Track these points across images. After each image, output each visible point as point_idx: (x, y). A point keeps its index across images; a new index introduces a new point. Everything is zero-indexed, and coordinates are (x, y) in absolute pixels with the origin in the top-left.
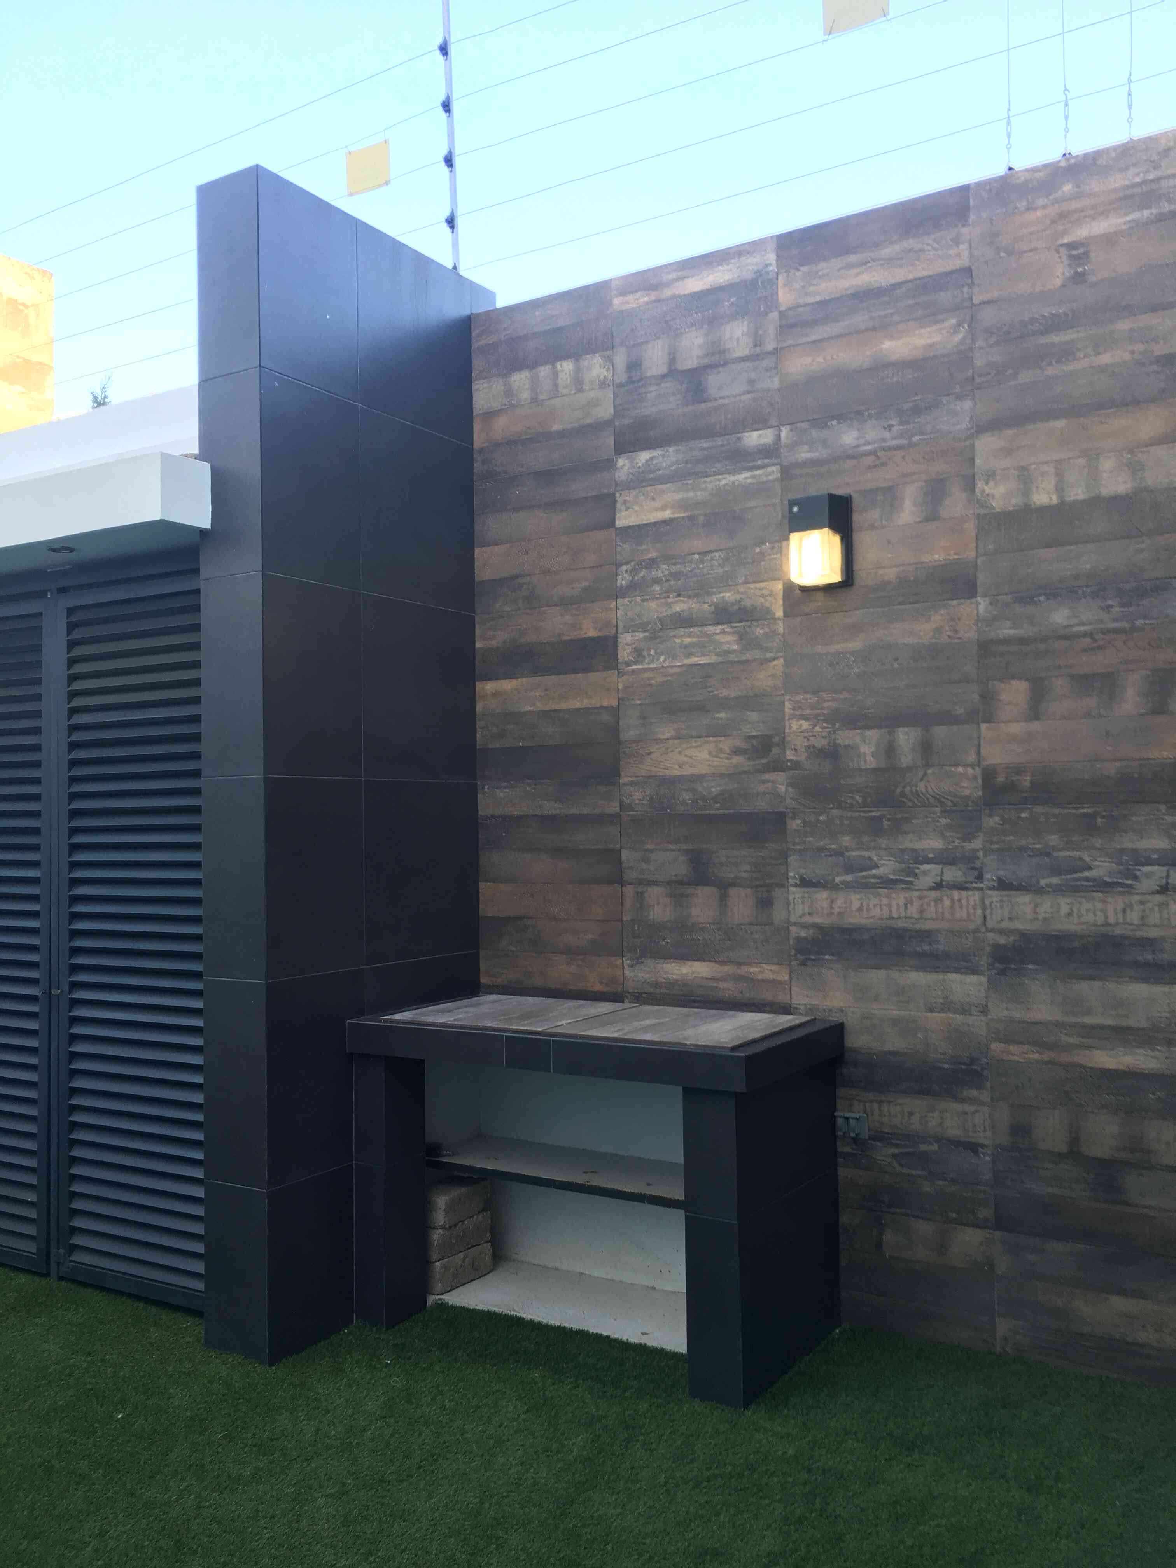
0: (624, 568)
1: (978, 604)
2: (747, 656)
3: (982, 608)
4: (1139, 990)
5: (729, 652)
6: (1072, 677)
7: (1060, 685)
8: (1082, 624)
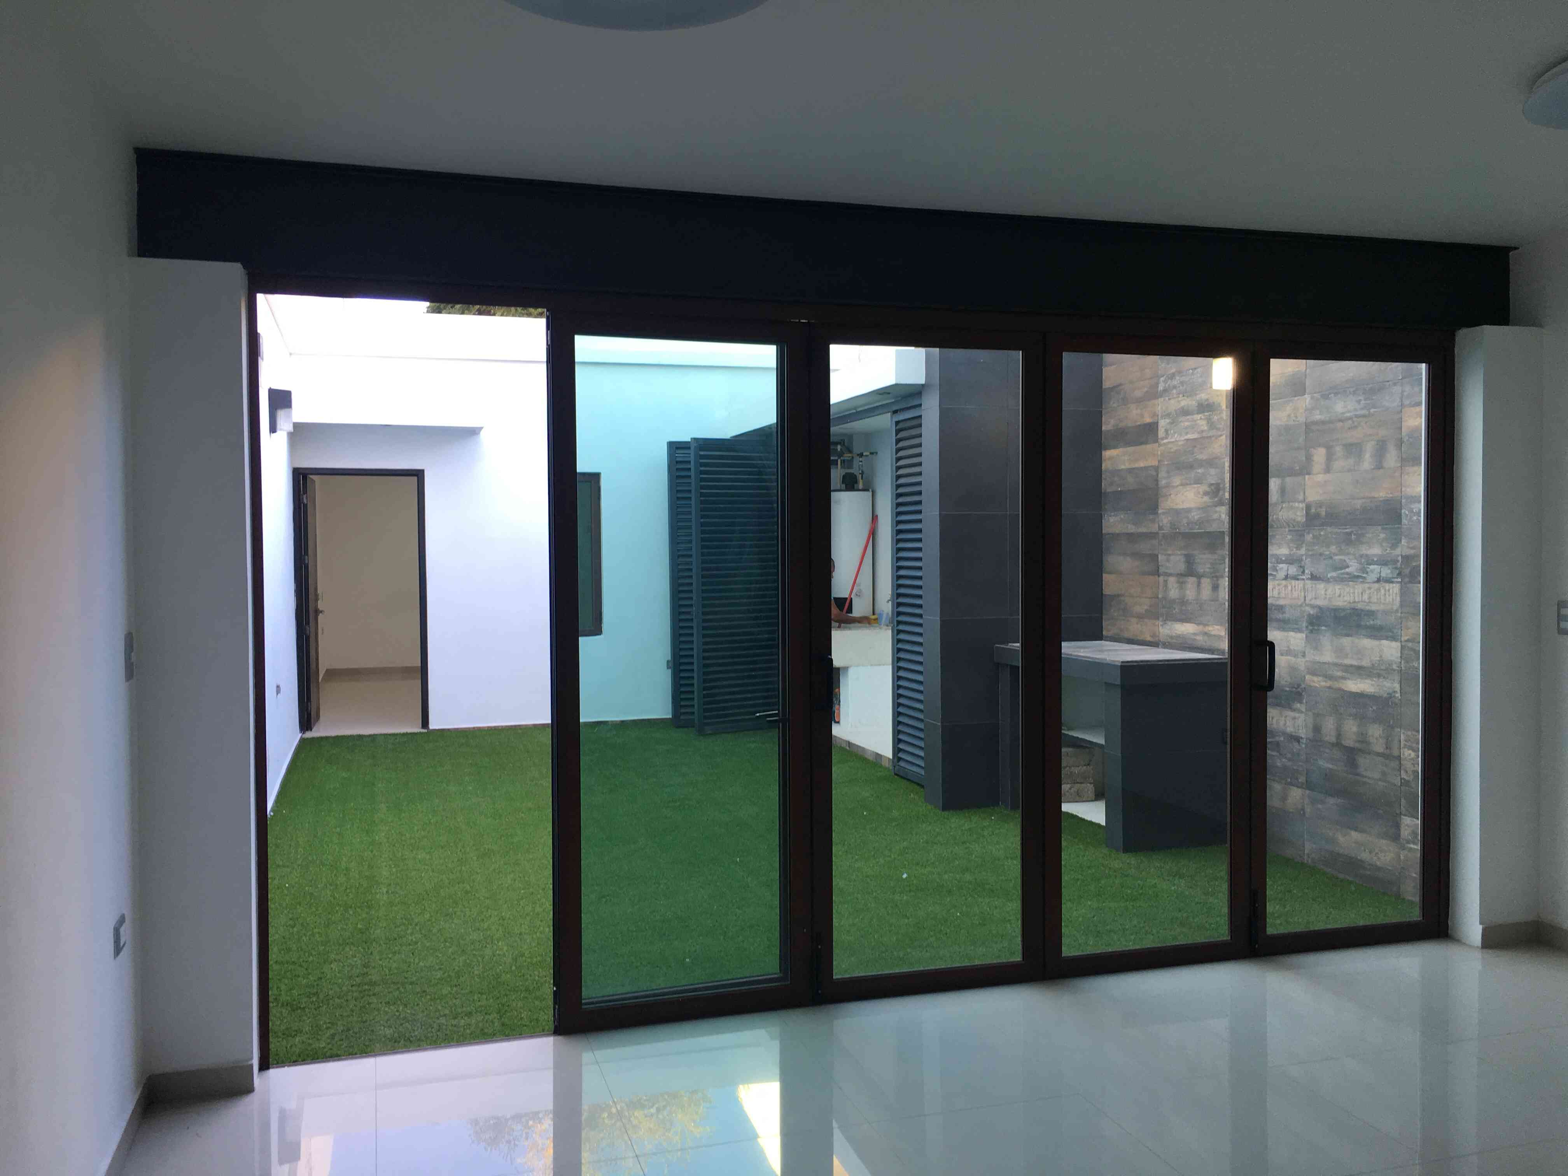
0: (1162, 379)
1: (1306, 399)
2: (1210, 434)
3: (1307, 401)
4: (1367, 643)
5: (1203, 431)
6: (1344, 445)
7: (1338, 449)
8: (1349, 412)
